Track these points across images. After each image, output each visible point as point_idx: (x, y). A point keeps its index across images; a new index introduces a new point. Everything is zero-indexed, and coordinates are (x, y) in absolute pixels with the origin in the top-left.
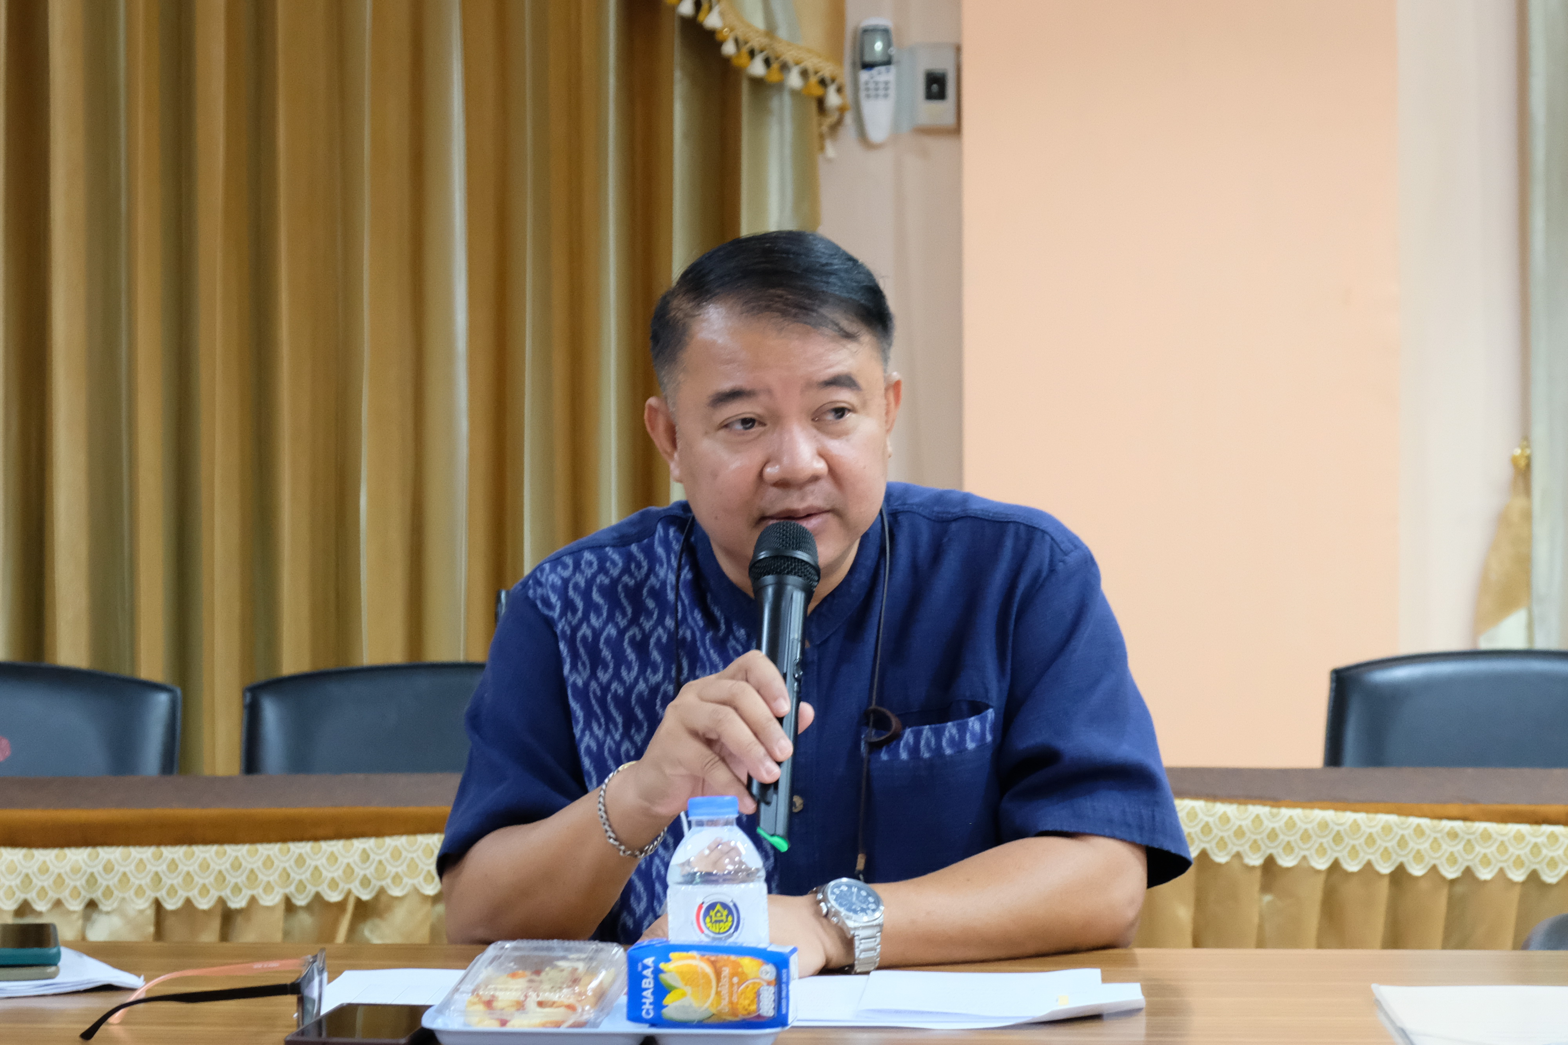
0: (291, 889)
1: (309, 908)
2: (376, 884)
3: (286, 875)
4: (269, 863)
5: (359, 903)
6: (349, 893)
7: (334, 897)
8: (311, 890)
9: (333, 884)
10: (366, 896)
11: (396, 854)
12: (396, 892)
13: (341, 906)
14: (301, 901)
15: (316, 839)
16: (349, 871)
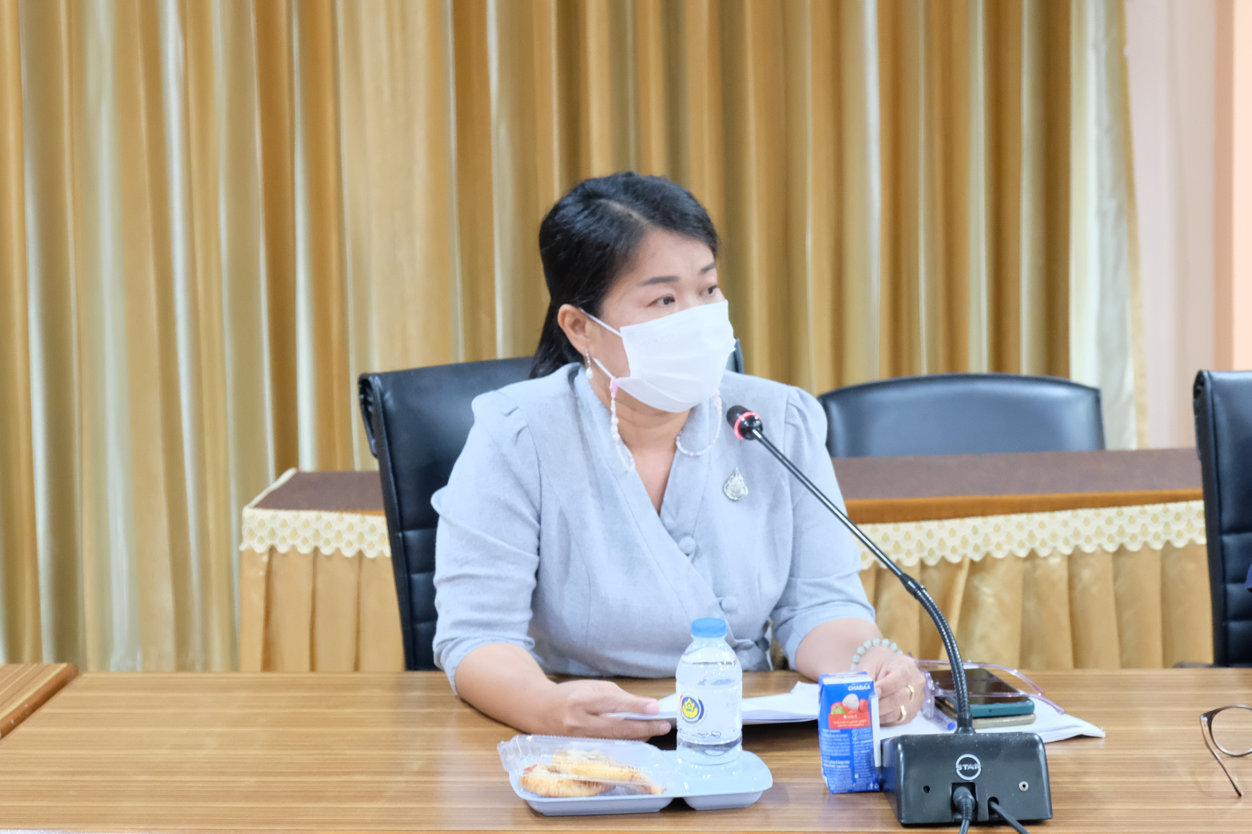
0: (925, 554)
1: (936, 567)
2: (984, 550)
3: (920, 545)
4: (908, 536)
5: (972, 562)
6: (965, 556)
7: (955, 559)
8: (938, 554)
9: (954, 550)
10: (977, 558)
11: (997, 528)
12: (998, 555)
13: (959, 566)
14: (932, 562)
15: (940, 518)
16: (964, 541)
